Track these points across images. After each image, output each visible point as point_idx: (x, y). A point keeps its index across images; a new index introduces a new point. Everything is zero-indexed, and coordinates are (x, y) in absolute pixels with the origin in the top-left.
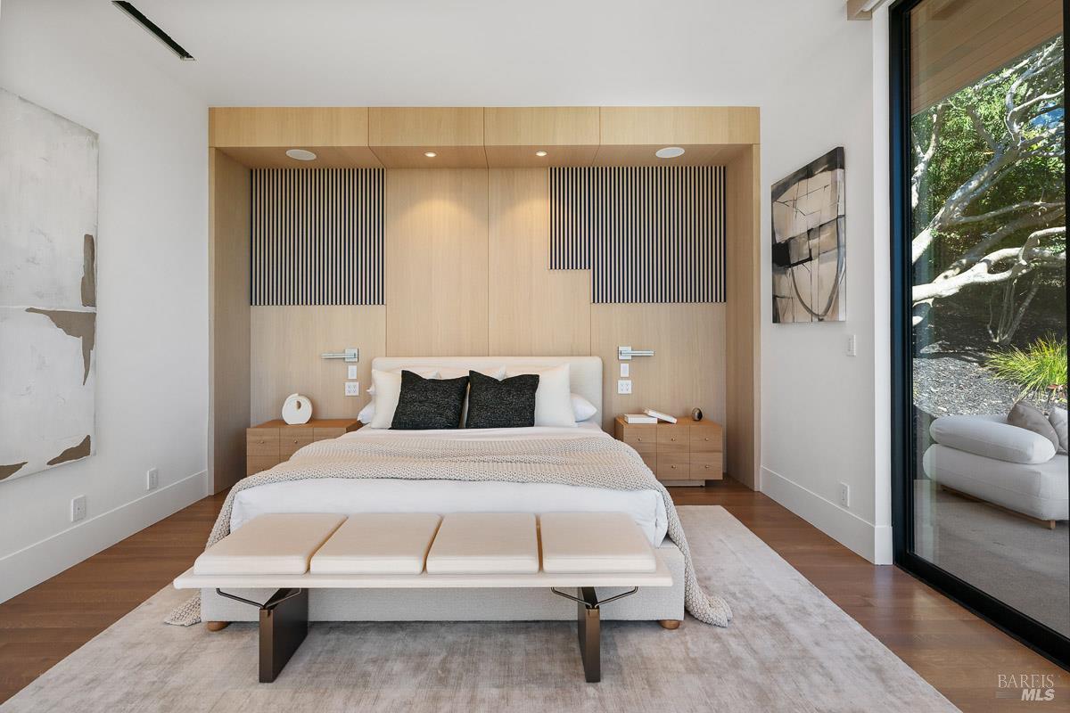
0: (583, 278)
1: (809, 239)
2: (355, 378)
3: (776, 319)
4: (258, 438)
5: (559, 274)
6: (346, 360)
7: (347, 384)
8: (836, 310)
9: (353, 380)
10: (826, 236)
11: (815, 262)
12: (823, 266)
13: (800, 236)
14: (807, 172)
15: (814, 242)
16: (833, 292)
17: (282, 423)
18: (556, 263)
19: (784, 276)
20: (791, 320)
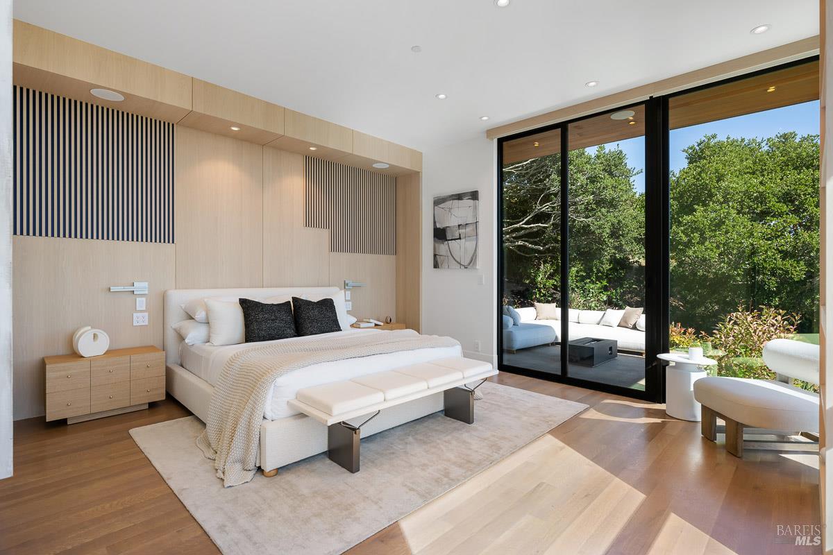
0: (325, 234)
1: (459, 229)
2: (144, 309)
3: (436, 266)
4: (63, 373)
5: (310, 230)
6: (135, 293)
7: (135, 315)
8: (475, 264)
9: (141, 311)
10: (469, 229)
11: (463, 241)
12: (467, 243)
13: (454, 227)
14: (459, 197)
15: (462, 231)
16: (473, 255)
17: (75, 355)
18: (308, 224)
19: (442, 245)
20: (447, 267)
